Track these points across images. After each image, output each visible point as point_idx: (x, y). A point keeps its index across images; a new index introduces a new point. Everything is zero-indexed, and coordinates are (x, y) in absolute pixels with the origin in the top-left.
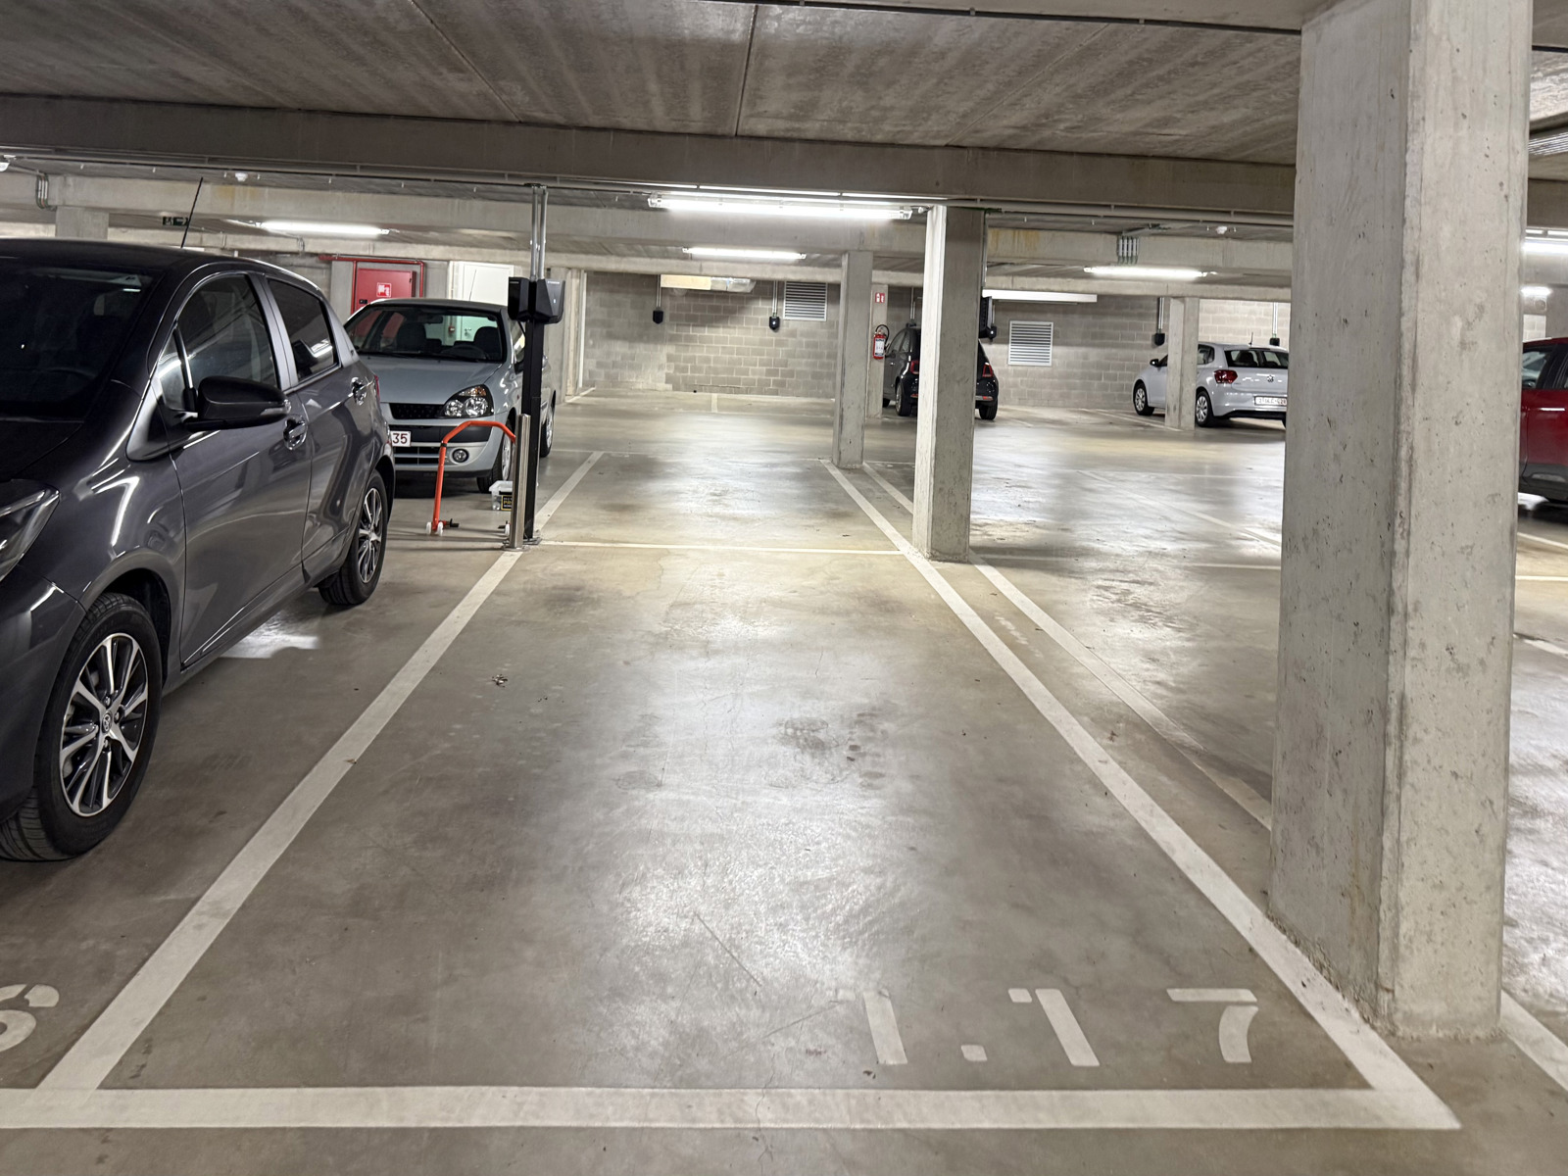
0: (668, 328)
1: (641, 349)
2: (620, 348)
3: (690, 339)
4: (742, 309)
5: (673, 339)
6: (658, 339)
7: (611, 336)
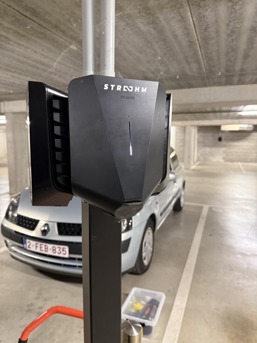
0: (223, 143)
1: (214, 149)
2: (208, 150)
3: (231, 146)
4: (248, 136)
5: (225, 146)
6: (220, 146)
7: (205, 146)
